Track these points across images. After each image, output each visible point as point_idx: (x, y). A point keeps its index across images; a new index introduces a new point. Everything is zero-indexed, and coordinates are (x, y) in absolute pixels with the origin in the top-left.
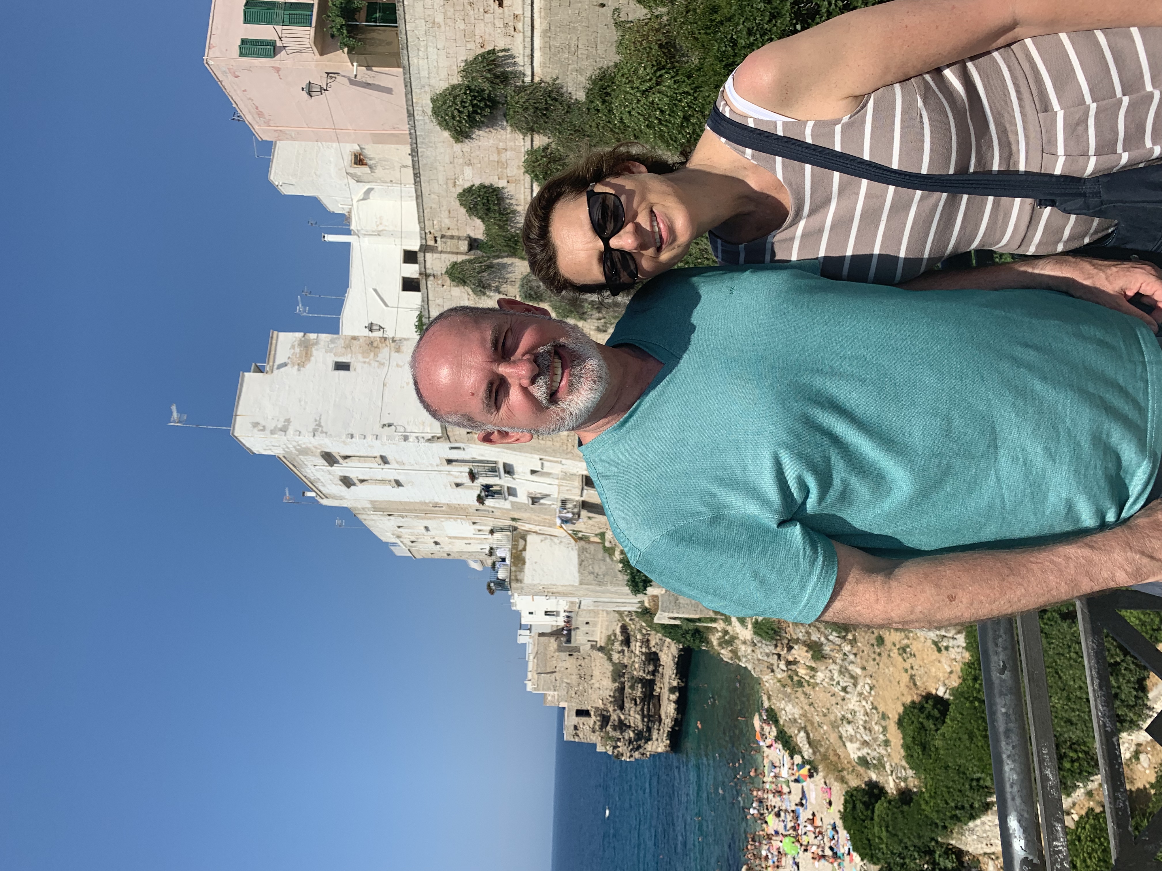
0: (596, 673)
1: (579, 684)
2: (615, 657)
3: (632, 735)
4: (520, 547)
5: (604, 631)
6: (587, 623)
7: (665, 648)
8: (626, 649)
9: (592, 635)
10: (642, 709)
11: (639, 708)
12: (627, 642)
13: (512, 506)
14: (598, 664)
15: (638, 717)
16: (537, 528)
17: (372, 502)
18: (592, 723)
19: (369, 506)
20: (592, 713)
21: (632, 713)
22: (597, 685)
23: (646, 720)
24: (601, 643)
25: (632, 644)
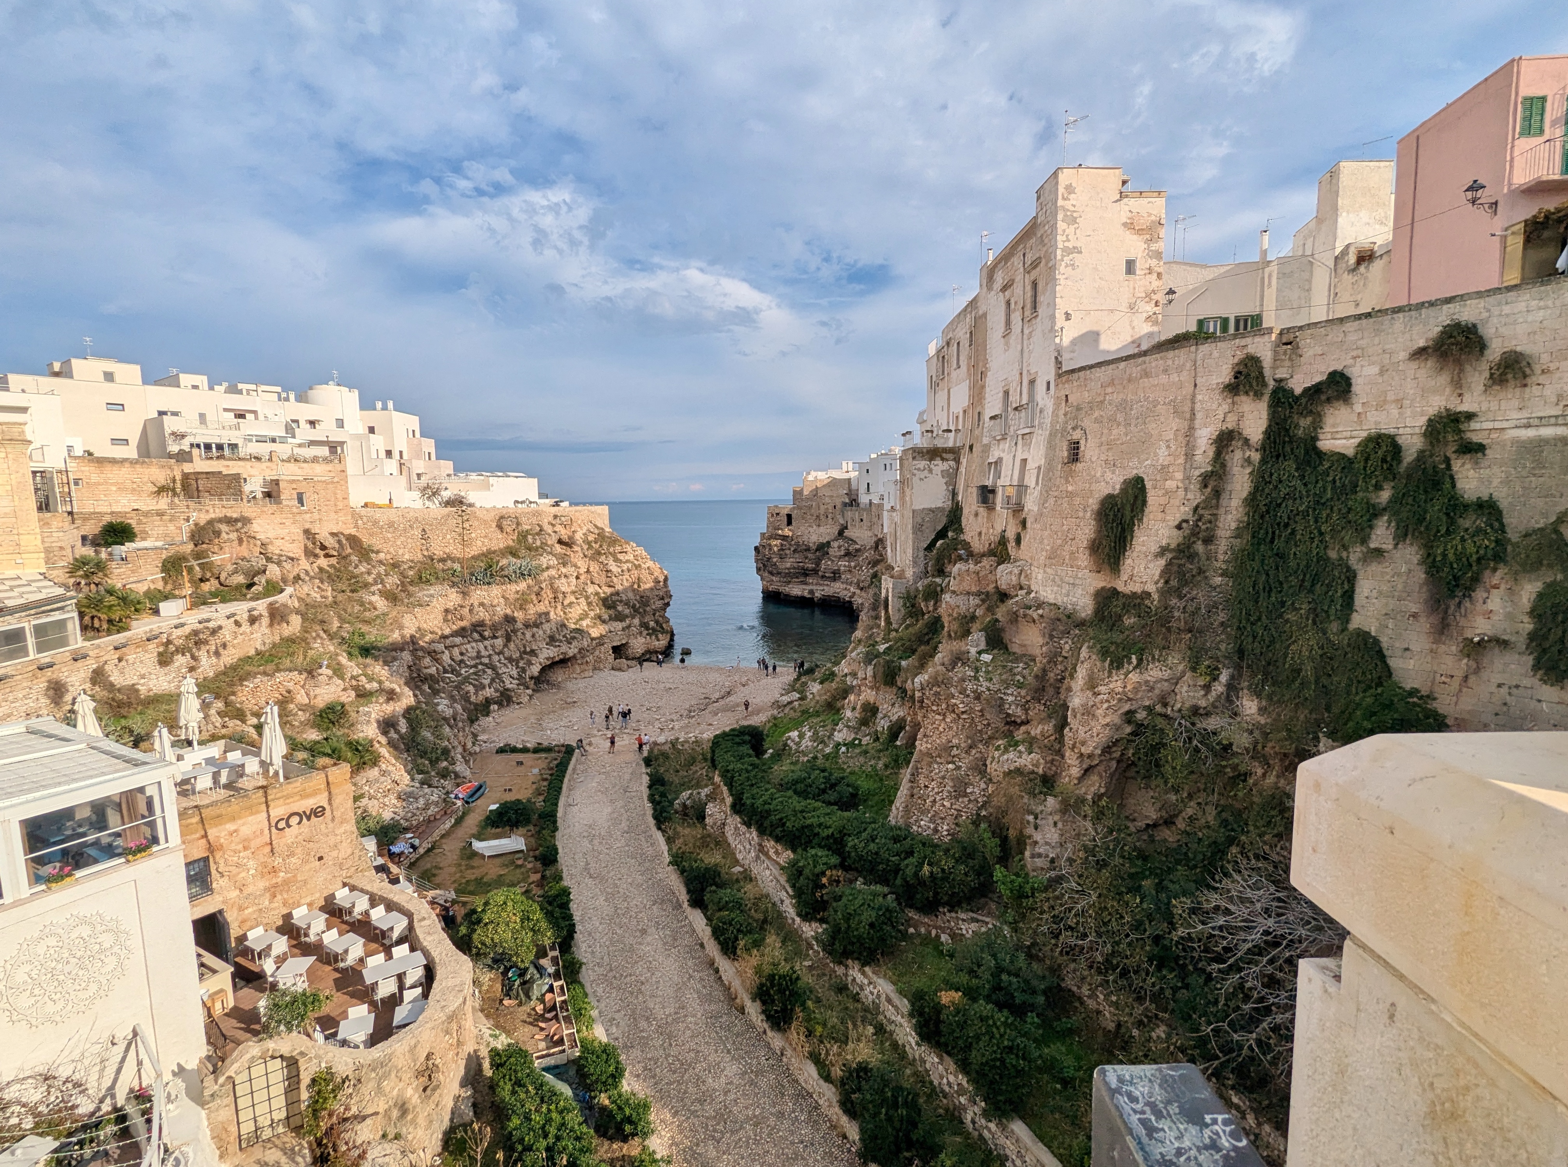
0: (822, 529)
1: (811, 515)
2: (835, 544)
4: (944, 455)
5: (856, 534)
6: (862, 520)
7: (845, 586)
8: (842, 553)
9: (852, 524)
10: (794, 568)
11: (795, 565)
12: (848, 554)
13: (986, 445)
14: (829, 530)
15: (788, 565)
16: (962, 469)
17: (985, 315)
18: (782, 527)
19: (981, 312)
20: (790, 527)
21: (792, 560)
22: (811, 530)
24: (847, 533)
25: (846, 558)
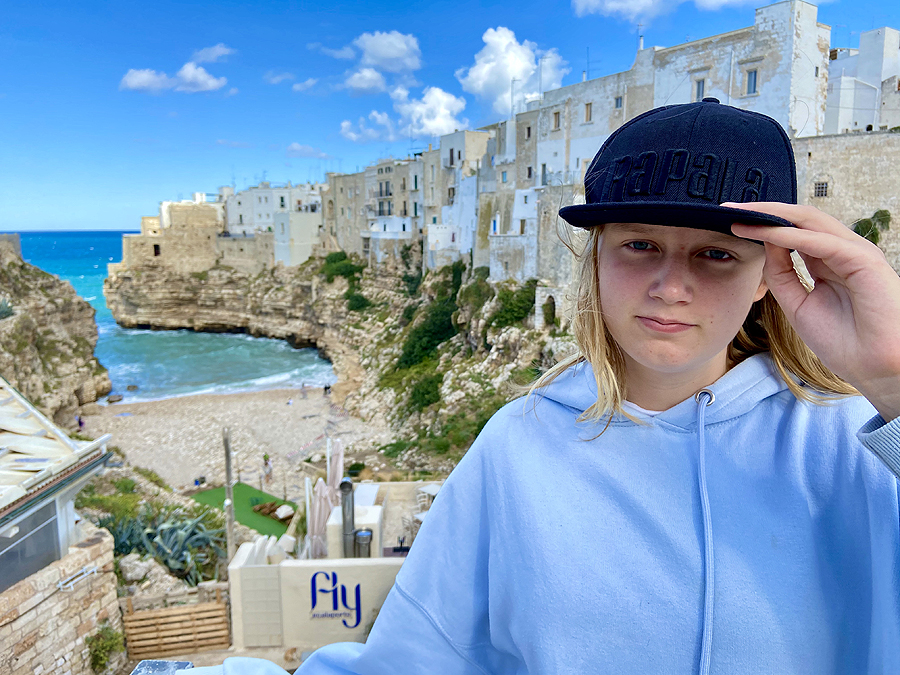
0: (196, 259)
1: (183, 245)
2: (215, 273)
3: (145, 291)
5: (237, 263)
6: (242, 250)
7: (231, 313)
8: (225, 281)
9: (229, 254)
10: (166, 299)
11: (168, 295)
12: (231, 282)
14: (204, 260)
15: (160, 296)
18: (150, 257)
20: (158, 257)
21: (164, 290)
22: (184, 260)
23: (158, 302)
24: (222, 262)
25: (229, 286)
